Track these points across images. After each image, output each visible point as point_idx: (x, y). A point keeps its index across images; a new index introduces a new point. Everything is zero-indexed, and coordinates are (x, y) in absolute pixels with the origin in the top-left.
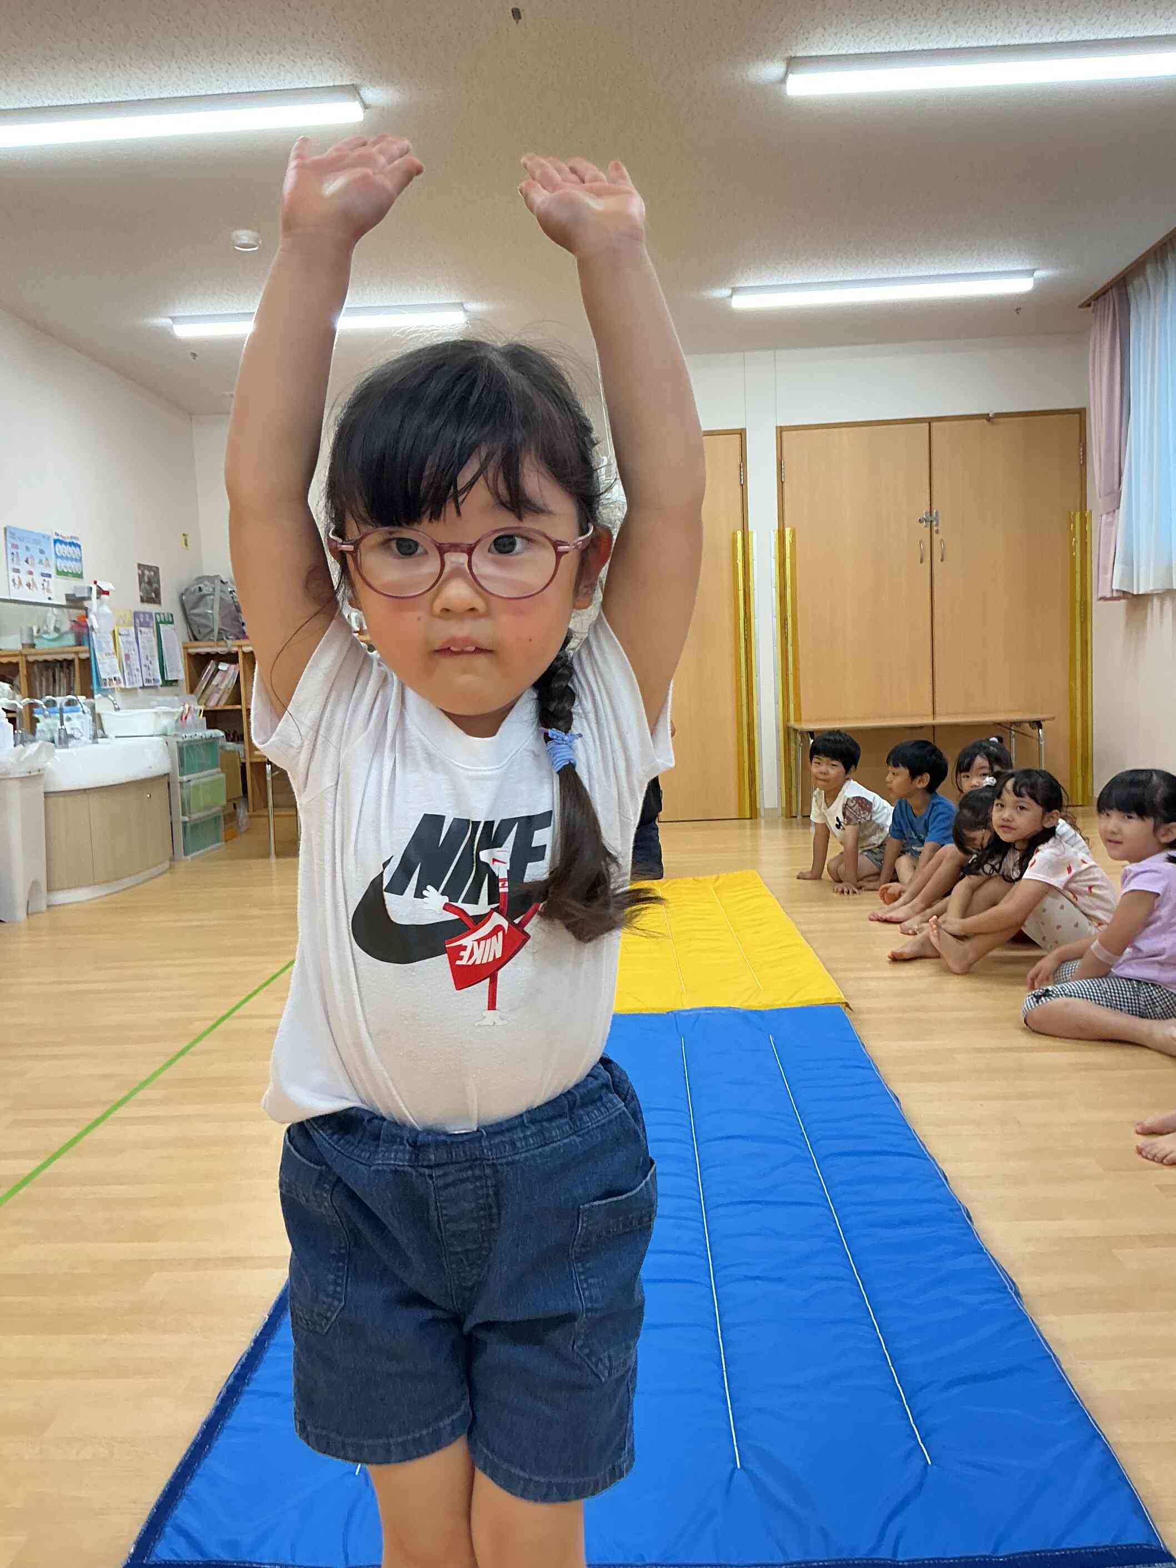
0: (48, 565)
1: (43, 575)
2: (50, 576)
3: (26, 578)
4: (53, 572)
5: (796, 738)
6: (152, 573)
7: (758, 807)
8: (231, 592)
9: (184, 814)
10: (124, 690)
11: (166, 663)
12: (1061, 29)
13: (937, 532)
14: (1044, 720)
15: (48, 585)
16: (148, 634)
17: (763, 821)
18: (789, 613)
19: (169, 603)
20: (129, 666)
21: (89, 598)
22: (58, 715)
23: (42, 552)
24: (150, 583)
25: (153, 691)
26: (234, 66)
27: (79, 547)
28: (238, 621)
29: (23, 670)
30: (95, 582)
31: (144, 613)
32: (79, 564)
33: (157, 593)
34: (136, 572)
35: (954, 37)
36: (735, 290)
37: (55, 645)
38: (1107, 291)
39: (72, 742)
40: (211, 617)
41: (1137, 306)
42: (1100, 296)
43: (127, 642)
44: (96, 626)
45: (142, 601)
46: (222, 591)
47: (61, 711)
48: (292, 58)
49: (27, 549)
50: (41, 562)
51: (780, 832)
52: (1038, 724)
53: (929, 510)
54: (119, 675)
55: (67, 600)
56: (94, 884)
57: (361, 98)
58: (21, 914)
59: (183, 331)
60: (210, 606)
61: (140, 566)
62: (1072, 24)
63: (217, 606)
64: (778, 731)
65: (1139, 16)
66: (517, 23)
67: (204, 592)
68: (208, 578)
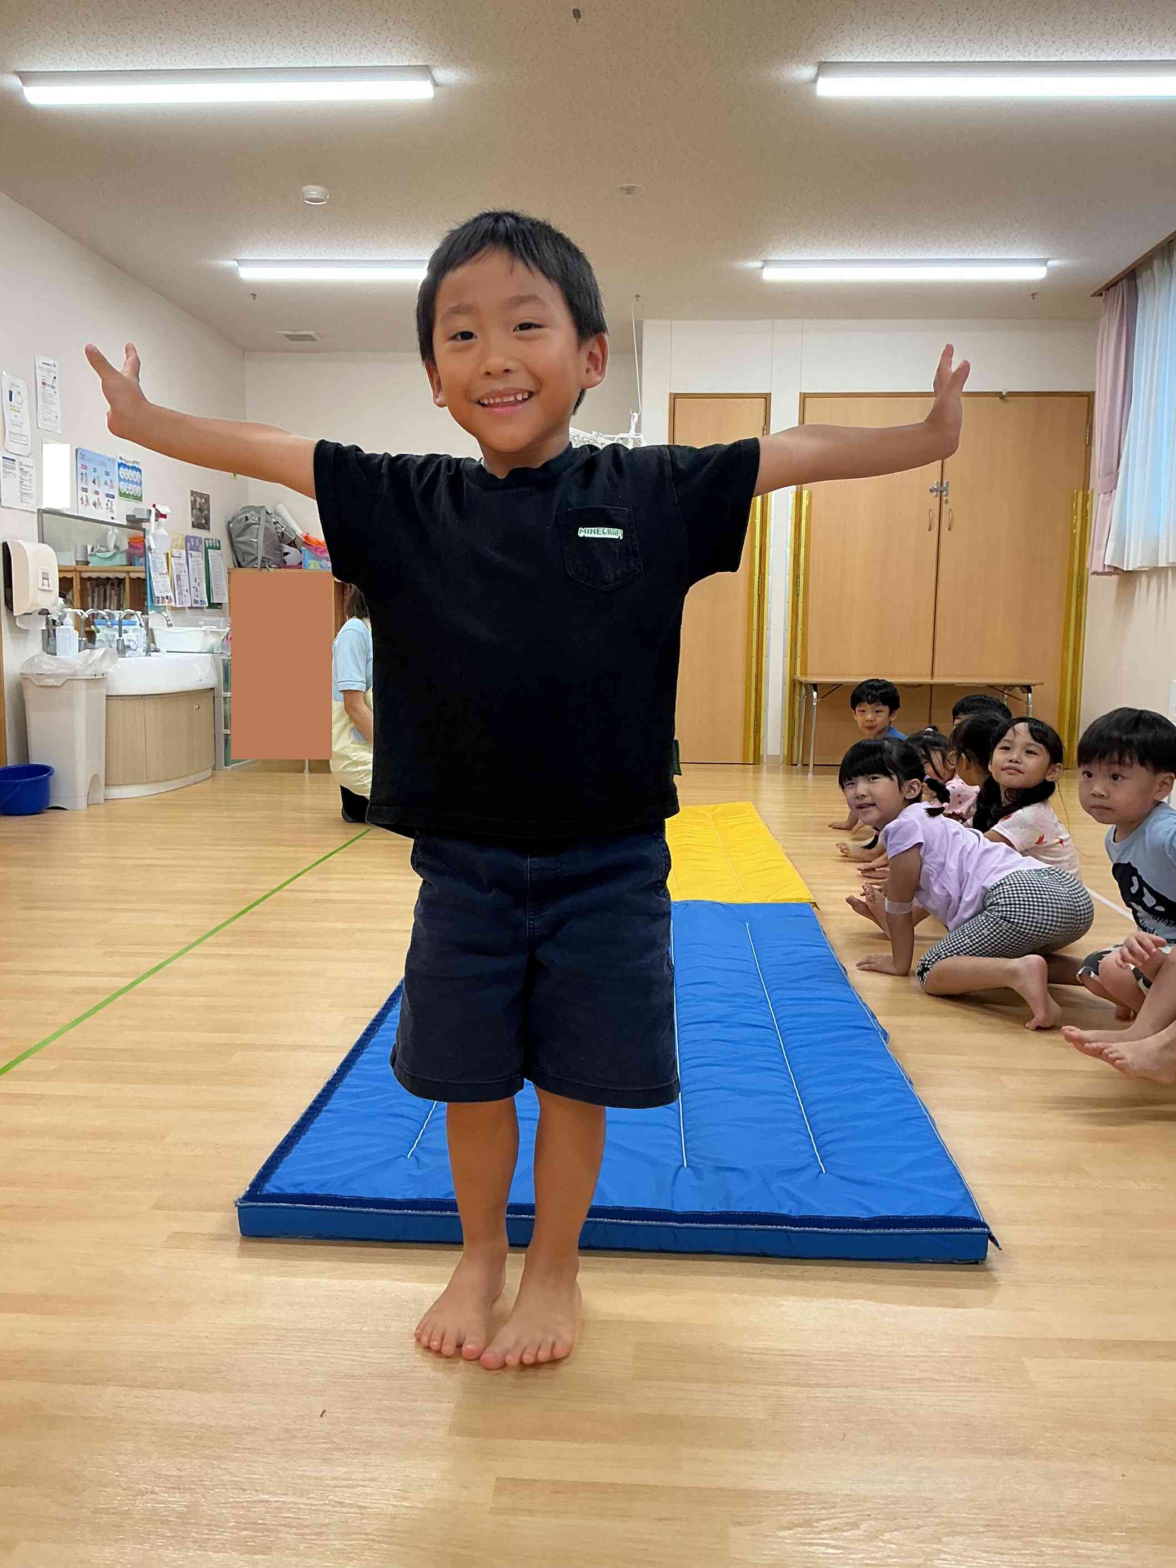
0: (112, 487)
1: (107, 495)
2: (113, 497)
3: (93, 498)
4: (117, 495)
5: (801, 690)
6: (203, 500)
7: (761, 753)
8: (275, 523)
9: (226, 728)
10: (173, 609)
11: (213, 586)
12: (1066, 50)
13: (947, 502)
14: (1034, 685)
15: (112, 505)
16: (197, 559)
17: (765, 767)
18: (802, 572)
19: (217, 531)
20: (179, 586)
21: (148, 520)
22: (117, 627)
23: (107, 474)
24: (201, 510)
25: (199, 612)
26: (321, 44)
27: (140, 471)
28: (281, 551)
29: (77, 585)
30: (154, 506)
31: (195, 538)
32: (139, 487)
33: (207, 519)
34: (189, 499)
35: (968, 53)
36: (766, 263)
37: (107, 564)
38: (1118, 282)
39: (128, 653)
40: (255, 544)
41: (1144, 299)
42: (1111, 286)
43: (178, 564)
44: (153, 546)
45: (194, 526)
46: (267, 521)
47: (120, 624)
48: (374, 40)
49: (95, 470)
50: (106, 483)
51: (781, 776)
52: (1028, 688)
53: (940, 481)
54: (170, 594)
55: (127, 520)
56: (147, 783)
57: (432, 77)
58: (82, 803)
59: (248, 274)
60: (255, 536)
61: (193, 493)
62: (1076, 47)
63: (261, 537)
64: (784, 684)
65: (1136, 43)
66: (577, 21)
67: (250, 521)
68: (254, 508)
